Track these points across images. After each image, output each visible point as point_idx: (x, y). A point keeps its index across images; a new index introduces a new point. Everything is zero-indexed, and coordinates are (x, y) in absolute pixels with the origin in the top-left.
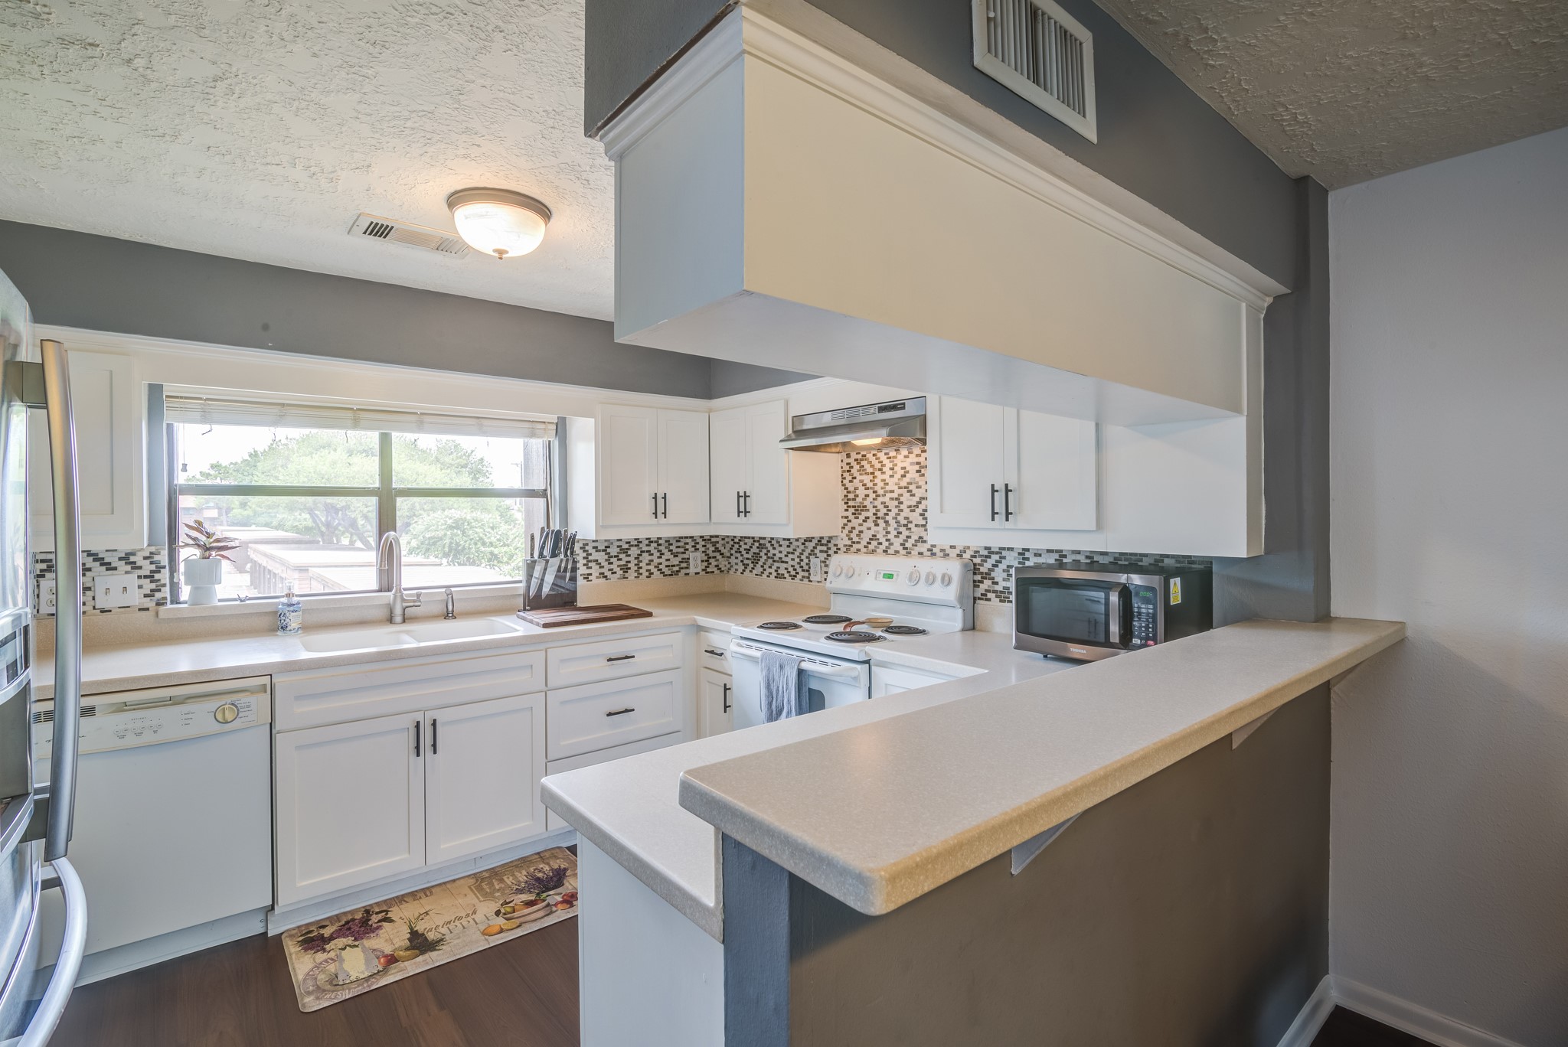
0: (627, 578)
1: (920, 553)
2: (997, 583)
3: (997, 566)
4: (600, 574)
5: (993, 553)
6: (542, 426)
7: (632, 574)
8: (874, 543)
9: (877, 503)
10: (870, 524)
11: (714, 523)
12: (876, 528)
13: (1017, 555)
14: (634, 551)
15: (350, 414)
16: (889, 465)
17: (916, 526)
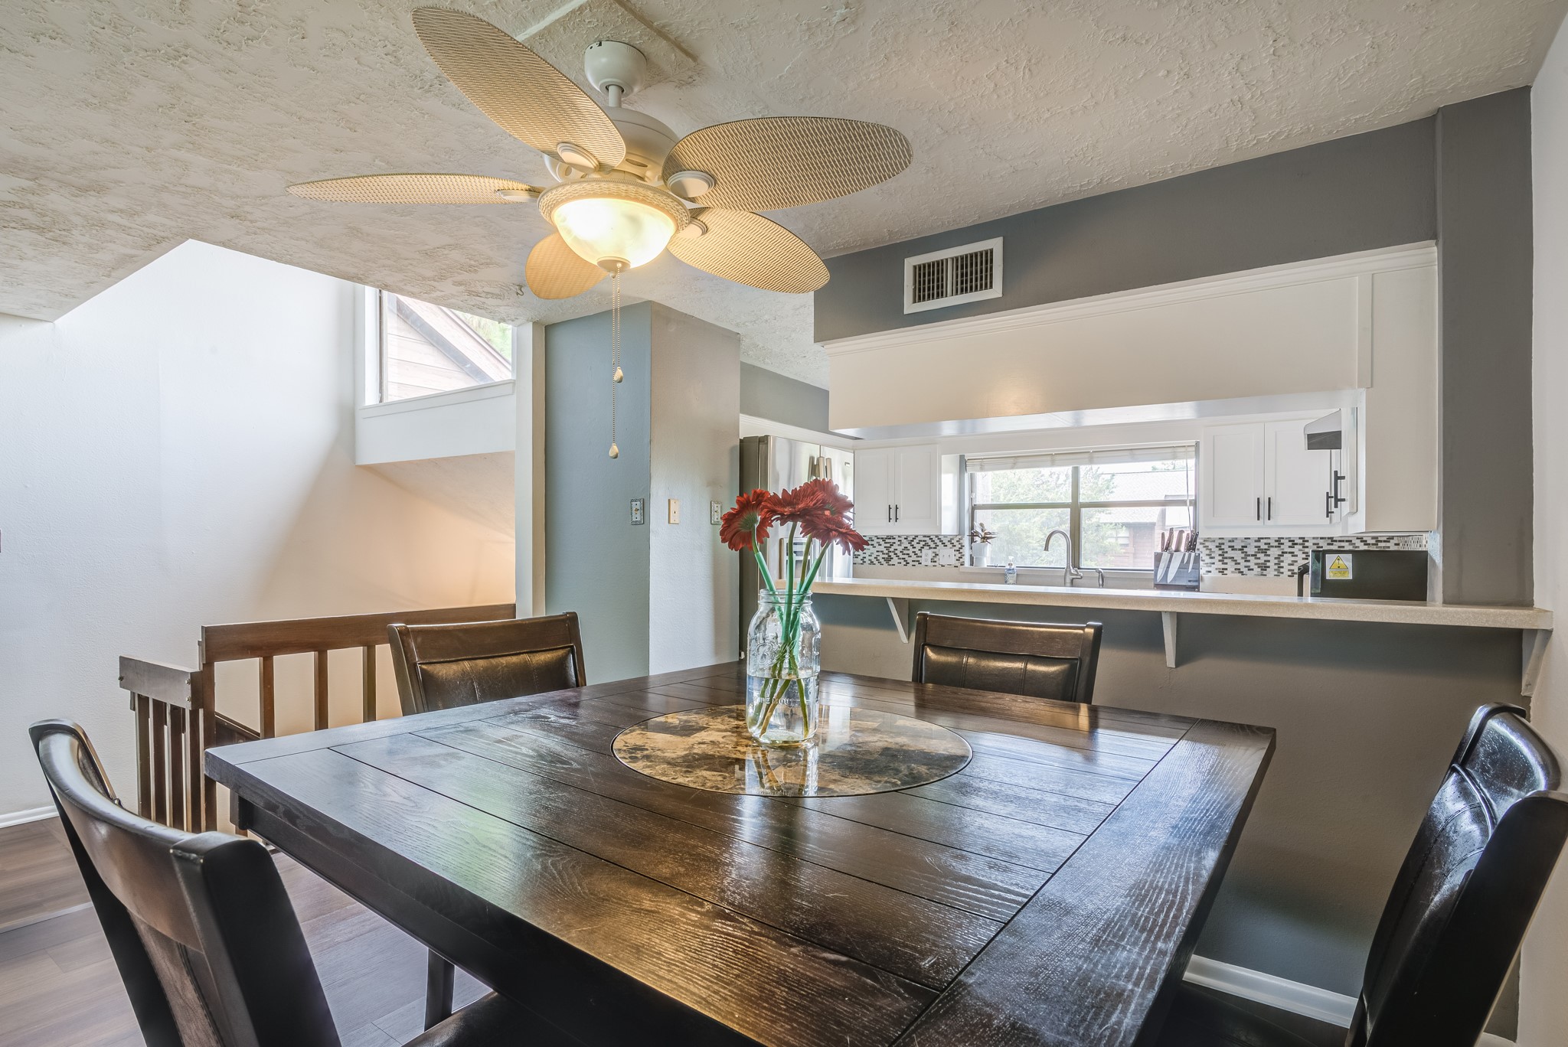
0: (1265, 575)
4: (1236, 569)
6: (1183, 449)
7: (1271, 572)
15: (1049, 458)
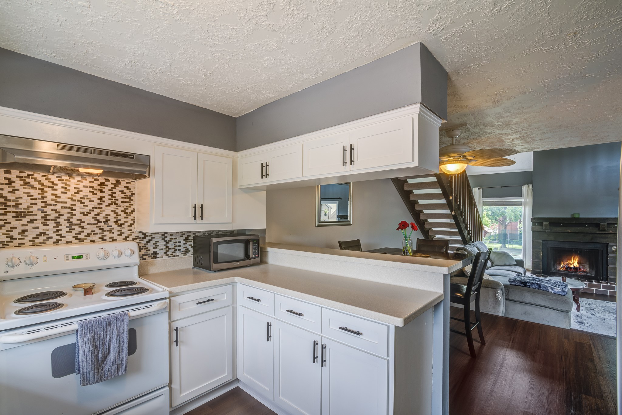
1: (91, 241)
2: (150, 250)
3: (150, 242)
5: (147, 236)
8: (41, 239)
9: (49, 210)
10: (38, 224)
12: (45, 227)
13: (161, 236)
16: (60, 185)
17: (88, 224)
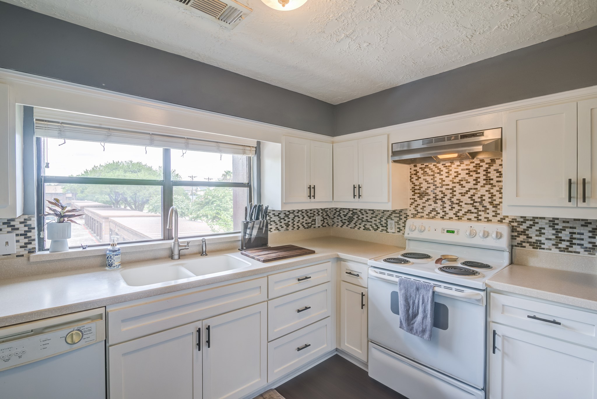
0: (288, 230)
1: (468, 219)
2: (531, 238)
4: (276, 228)
6: (249, 148)
7: (290, 228)
8: (434, 213)
11: (335, 202)
12: (436, 205)
14: (292, 216)
15: (148, 136)
